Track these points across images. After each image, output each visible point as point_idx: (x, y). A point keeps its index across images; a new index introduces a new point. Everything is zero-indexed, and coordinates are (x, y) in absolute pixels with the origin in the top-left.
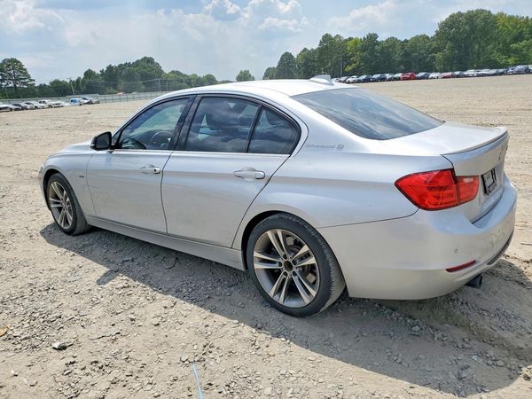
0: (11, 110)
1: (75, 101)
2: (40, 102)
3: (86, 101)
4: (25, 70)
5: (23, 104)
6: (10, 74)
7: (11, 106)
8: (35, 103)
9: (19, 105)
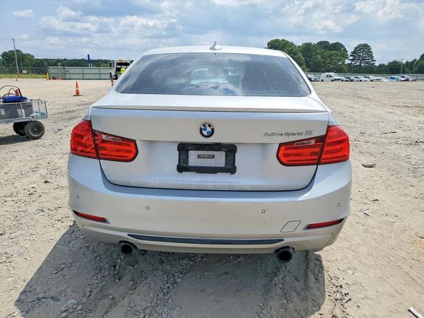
0: (343, 81)
1: (394, 78)
2: (366, 77)
3: (403, 79)
4: (371, 52)
5: (352, 78)
6: (360, 56)
7: (344, 79)
8: (362, 77)
9: (349, 78)
